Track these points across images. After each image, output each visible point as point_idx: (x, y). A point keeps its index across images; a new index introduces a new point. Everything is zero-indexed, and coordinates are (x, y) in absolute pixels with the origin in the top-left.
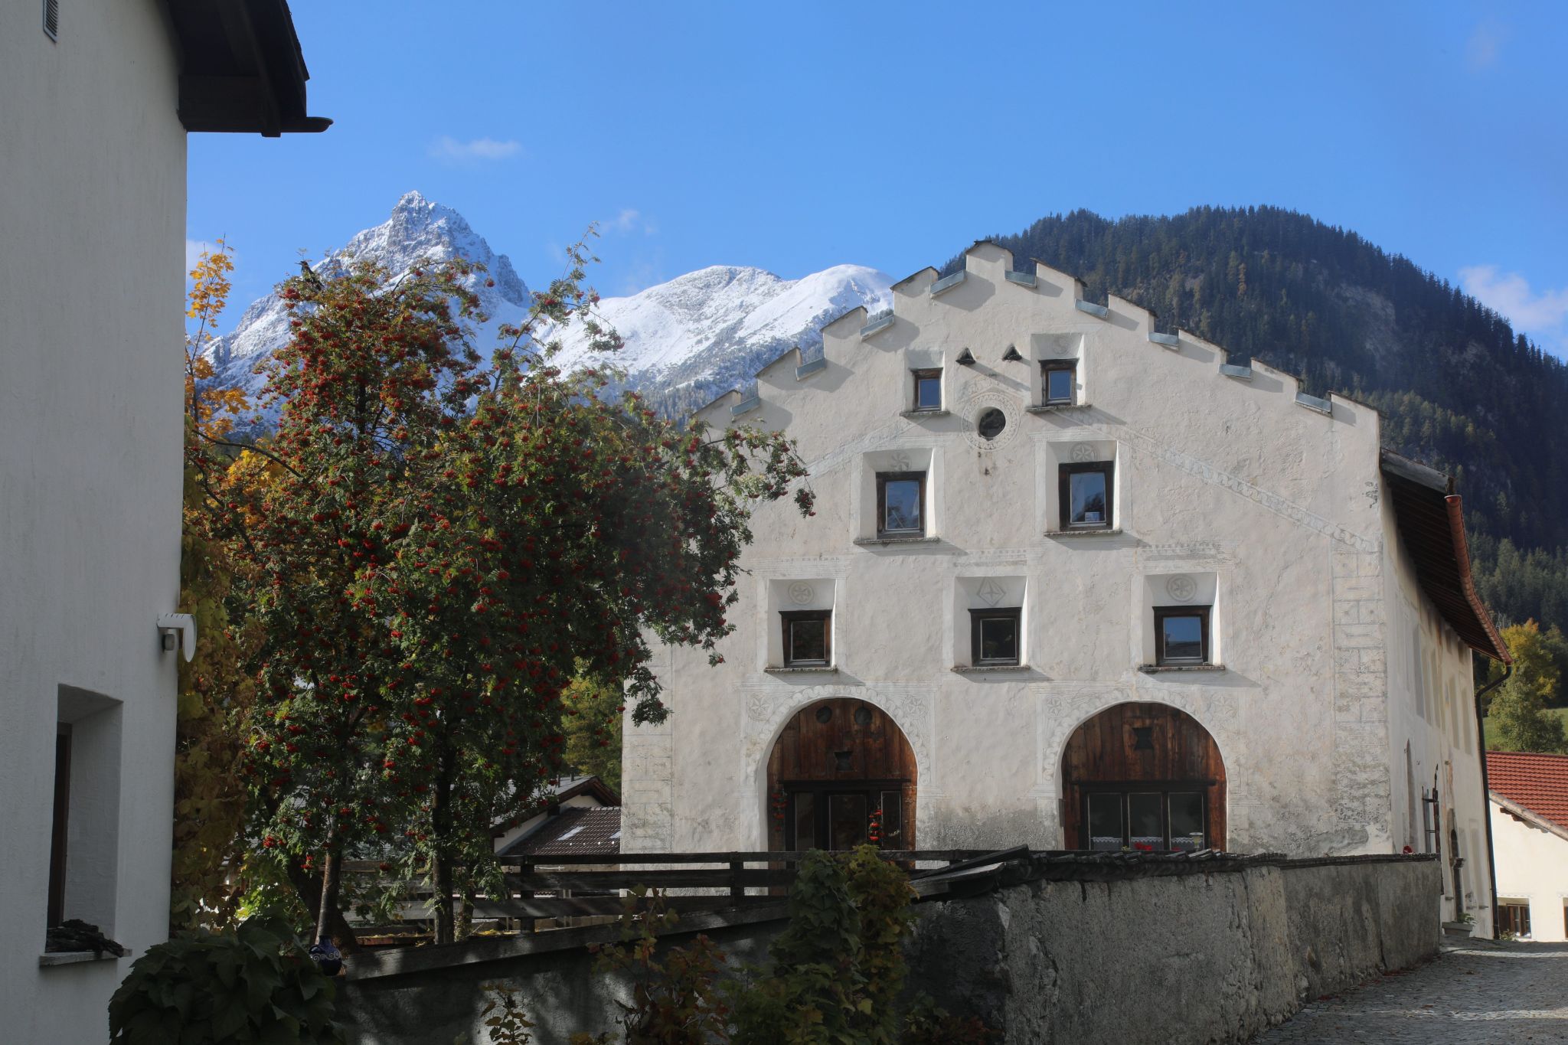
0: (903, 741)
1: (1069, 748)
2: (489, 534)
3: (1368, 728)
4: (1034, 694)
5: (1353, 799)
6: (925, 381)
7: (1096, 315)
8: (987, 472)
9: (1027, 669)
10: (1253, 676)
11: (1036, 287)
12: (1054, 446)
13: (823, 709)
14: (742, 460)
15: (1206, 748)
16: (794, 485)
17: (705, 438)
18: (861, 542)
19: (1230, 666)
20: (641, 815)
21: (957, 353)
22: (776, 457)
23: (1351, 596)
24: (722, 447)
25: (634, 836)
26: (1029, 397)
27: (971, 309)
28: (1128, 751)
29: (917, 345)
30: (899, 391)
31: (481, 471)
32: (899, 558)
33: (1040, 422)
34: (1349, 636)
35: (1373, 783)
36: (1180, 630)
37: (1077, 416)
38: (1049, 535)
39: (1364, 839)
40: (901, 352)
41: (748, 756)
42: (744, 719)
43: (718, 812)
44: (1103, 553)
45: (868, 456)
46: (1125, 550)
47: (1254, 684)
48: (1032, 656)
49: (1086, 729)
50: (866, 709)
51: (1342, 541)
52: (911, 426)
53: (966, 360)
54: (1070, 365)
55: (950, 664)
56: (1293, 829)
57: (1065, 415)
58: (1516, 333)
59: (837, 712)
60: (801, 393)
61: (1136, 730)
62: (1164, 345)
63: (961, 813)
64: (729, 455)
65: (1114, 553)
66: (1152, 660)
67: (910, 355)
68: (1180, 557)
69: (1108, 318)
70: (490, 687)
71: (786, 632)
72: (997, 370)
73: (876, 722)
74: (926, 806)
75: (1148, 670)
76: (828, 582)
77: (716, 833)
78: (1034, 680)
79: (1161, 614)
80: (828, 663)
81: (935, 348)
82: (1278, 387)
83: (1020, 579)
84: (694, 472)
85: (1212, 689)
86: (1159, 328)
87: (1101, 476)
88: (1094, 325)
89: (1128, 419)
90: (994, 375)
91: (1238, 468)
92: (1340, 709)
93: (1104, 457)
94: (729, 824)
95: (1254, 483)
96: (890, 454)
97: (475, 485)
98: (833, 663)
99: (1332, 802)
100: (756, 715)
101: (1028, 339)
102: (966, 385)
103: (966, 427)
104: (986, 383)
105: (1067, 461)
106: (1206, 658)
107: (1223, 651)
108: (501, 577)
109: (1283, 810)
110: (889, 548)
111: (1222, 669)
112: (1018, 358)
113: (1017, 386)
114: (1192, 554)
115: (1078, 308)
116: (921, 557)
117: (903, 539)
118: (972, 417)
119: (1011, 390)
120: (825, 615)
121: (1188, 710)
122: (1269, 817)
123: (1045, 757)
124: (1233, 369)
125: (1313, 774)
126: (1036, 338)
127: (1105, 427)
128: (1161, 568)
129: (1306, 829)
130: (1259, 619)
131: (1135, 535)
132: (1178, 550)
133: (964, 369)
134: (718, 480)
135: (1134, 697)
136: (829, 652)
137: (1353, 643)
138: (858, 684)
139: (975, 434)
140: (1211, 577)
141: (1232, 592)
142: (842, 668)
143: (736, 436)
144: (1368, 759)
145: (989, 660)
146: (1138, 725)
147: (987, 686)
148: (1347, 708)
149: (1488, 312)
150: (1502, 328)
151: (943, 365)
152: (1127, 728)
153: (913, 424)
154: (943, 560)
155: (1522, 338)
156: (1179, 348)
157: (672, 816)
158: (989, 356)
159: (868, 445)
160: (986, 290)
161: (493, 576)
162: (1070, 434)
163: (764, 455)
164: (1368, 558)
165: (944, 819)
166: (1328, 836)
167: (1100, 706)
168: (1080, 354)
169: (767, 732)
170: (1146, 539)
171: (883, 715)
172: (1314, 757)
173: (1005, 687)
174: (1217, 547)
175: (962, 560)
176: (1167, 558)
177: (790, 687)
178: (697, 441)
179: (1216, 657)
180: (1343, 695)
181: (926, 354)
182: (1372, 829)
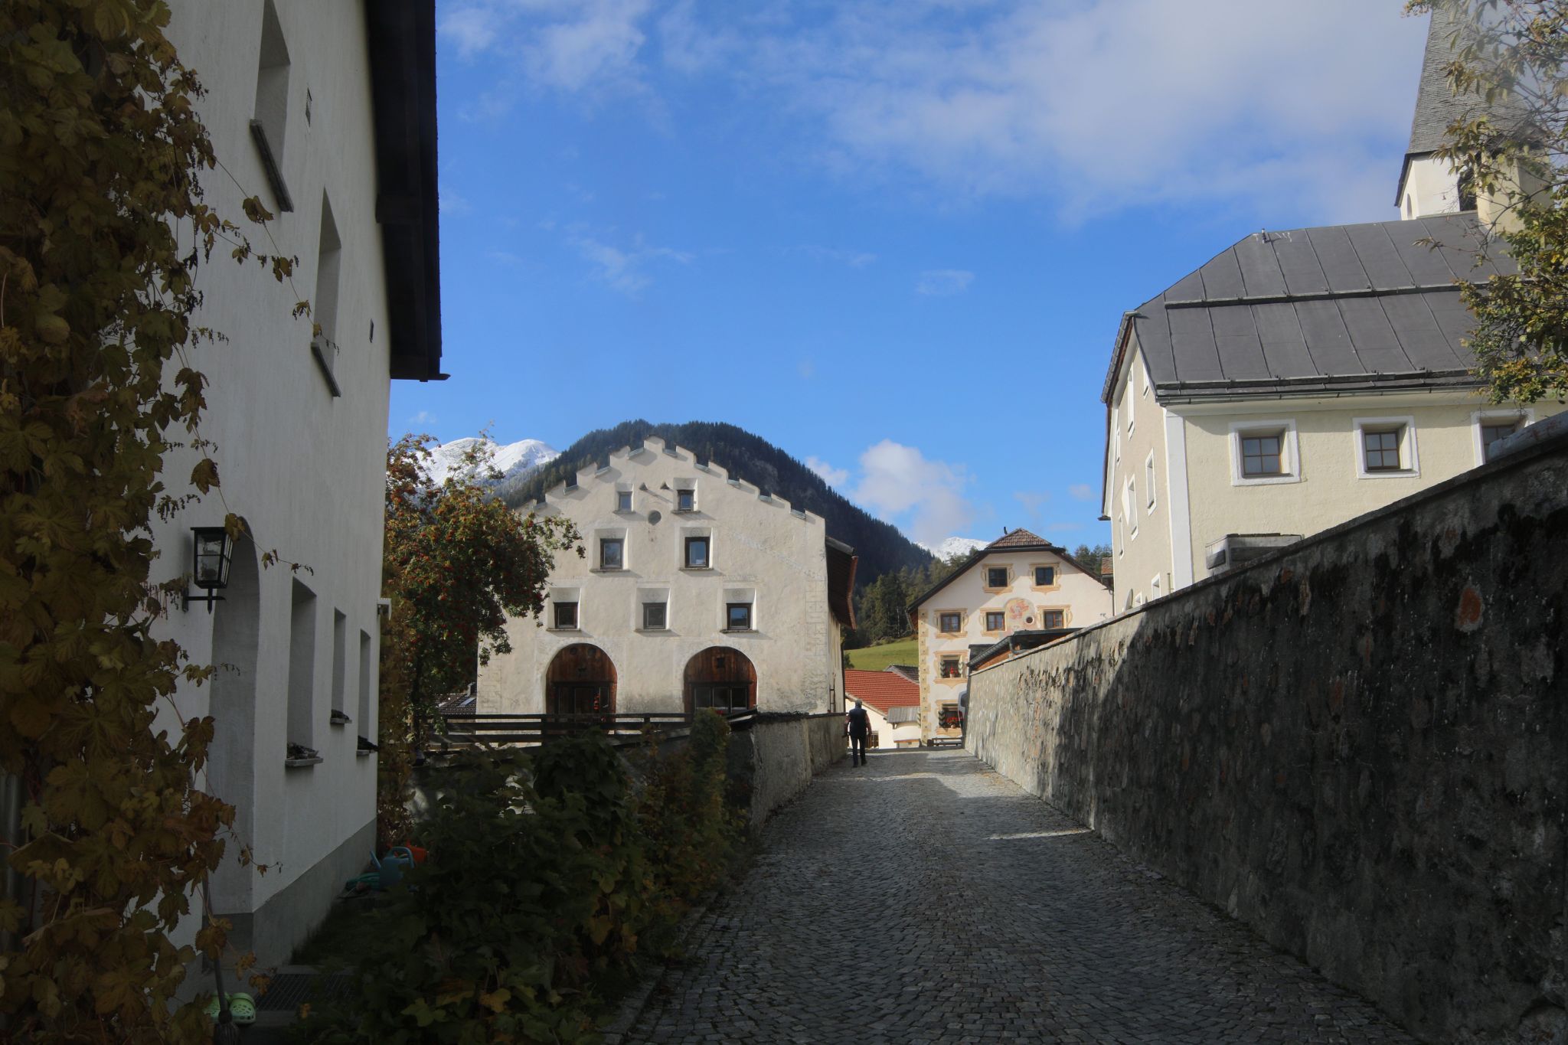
0: (611, 664)
1: (687, 666)
2: (447, 564)
3: (819, 658)
4: (673, 642)
5: (812, 689)
6: (624, 498)
7: (703, 470)
8: (652, 540)
9: (669, 631)
10: (770, 635)
11: (676, 456)
12: (683, 529)
13: (572, 649)
14: (551, 531)
15: (748, 668)
16: (576, 544)
17: (535, 521)
18: (593, 571)
19: (760, 631)
20: (486, 697)
21: (640, 485)
22: (568, 530)
23: (813, 600)
24: (543, 525)
25: (483, 707)
26: (672, 505)
27: (646, 465)
28: (714, 669)
29: (621, 480)
30: (612, 502)
31: (440, 533)
32: (611, 579)
33: (677, 518)
34: (812, 617)
35: (820, 682)
36: (737, 614)
37: (694, 515)
38: (681, 570)
39: (816, 707)
40: (613, 483)
41: (538, 670)
42: (536, 652)
43: (523, 696)
44: (705, 578)
45: (597, 531)
46: (715, 578)
47: (770, 639)
48: (672, 624)
49: (695, 658)
50: (593, 649)
51: (809, 575)
52: (617, 518)
53: (643, 488)
54: (690, 493)
55: (633, 628)
56: (785, 703)
57: (688, 515)
58: (827, 485)
59: (580, 650)
60: (566, 500)
61: (718, 659)
62: (733, 485)
63: (637, 696)
64: (545, 529)
65: (710, 578)
66: (726, 628)
67: (617, 485)
68: (739, 581)
69: (708, 472)
70: (445, 635)
71: (556, 612)
72: (658, 493)
73: (598, 655)
74: (621, 694)
75: (724, 632)
76: (577, 589)
77: (522, 706)
78: (672, 636)
79: (730, 607)
80: (576, 627)
81: (629, 482)
82: (782, 506)
83: (666, 590)
84: (529, 537)
85: (752, 640)
86: (730, 477)
87: (704, 543)
88: (703, 475)
89: (717, 518)
90: (656, 496)
91: (765, 542)
92: (807, 650)
93: (705, 535)
94: (528, 701)
95: (772, 548)
96: (607, 530)
97: (436, 541)
98: (579, 627)
99: (802, 691)
100: (542, 651)
101: (672, 480)
102: (643, 500)
103: (643, 519)
104: (652, 499)
105: (688, 536)
106: (749, 627)
107: (758, 623)
108: (452, 584)
109: (782, 694)
110: (606, 574)
111: (757, 632)
112: (668, 488)
113: (667, 501)
114: (745, 580)
115: (695, 467)
116: (621, 578)
117: (613, 570)
118: (646, 514)
119: (664, 503)
120: (575, 605)
121: (741, 650)
122: (776, 697)
123: (677, 671)
124: (763, 497)
125: (795, 678)
126: (676, 480)
127: (706, 521)
128: (730, 586)
129: (791, 703)
130: (773, 609)
131: (720, 571)
132: (738, 578)
133: (643, 493)
134: (540, 540)
135: (718, 644)
136: (576, 622)
137: (813, 621)
138: (590, 637)
139: (647, 523)
140: (752, 590)
141: (761, 597)
142: (583, 629)
143: (550, 520)
144: (819, 672)
145: (651, 627)
146: (718, 656)
147: (650, 639)
148: (810, 650)
149: (816, 475)
150: (822, 483)
151: (632, 490)
152: (713, 658)
153: (618, 517)
154: (631, 580)
155: (830, 487)
156: (740, 487)
157: (501, 697)
158: (654, 487)
159: (597, 526)
160: (653, 457)
161: (449, 583)
162: (691, 524)
163: (563, 530)
164: (820, 583)
165: (629, 700)
166: (801, 706)
167: (703, 648)
168: (696, 487)
169: (547, 659)
170: (724, 573)
171: (601, 651)
172: (795, 671)
173: (659, 639)
174: (756, 577)
175: (640, 580)
176: (735, 581)
177: (558, 638)
178: (532, 522)
179: (754, 626)
180: (809, 643)
181: (625, 485)
182: (819, 702)
